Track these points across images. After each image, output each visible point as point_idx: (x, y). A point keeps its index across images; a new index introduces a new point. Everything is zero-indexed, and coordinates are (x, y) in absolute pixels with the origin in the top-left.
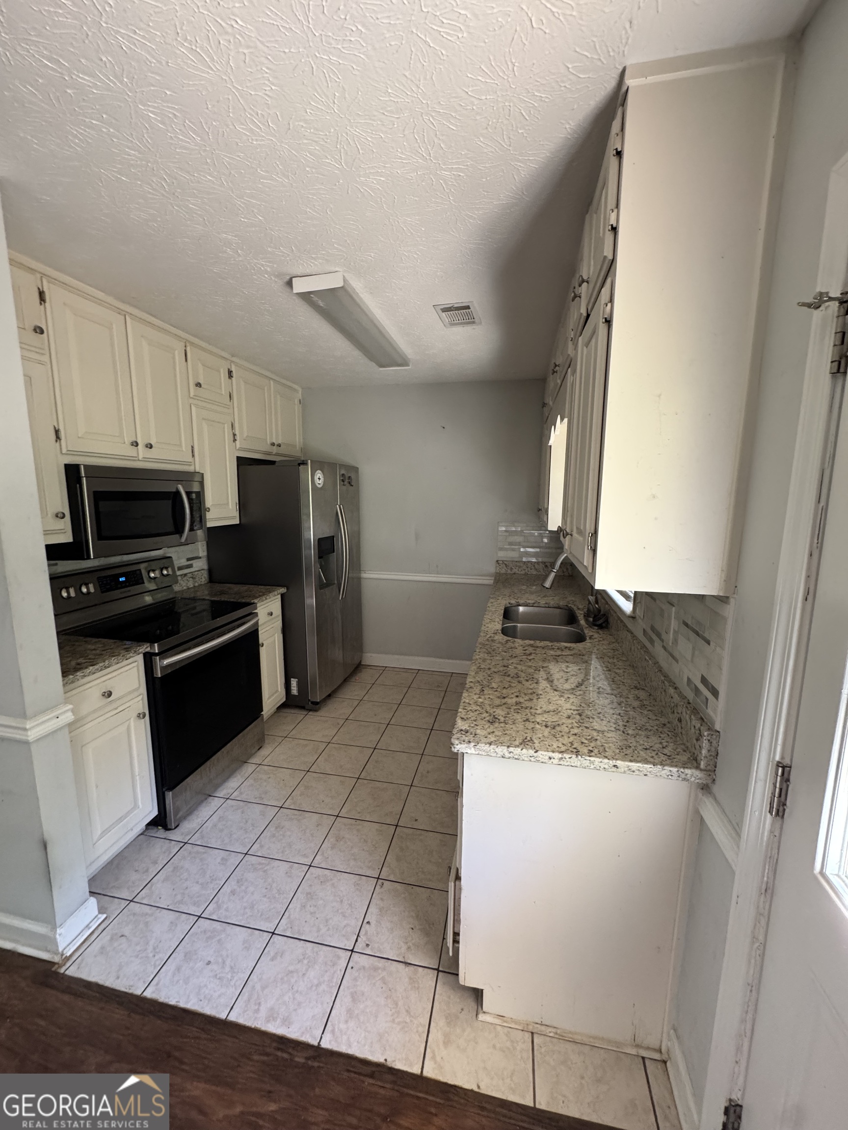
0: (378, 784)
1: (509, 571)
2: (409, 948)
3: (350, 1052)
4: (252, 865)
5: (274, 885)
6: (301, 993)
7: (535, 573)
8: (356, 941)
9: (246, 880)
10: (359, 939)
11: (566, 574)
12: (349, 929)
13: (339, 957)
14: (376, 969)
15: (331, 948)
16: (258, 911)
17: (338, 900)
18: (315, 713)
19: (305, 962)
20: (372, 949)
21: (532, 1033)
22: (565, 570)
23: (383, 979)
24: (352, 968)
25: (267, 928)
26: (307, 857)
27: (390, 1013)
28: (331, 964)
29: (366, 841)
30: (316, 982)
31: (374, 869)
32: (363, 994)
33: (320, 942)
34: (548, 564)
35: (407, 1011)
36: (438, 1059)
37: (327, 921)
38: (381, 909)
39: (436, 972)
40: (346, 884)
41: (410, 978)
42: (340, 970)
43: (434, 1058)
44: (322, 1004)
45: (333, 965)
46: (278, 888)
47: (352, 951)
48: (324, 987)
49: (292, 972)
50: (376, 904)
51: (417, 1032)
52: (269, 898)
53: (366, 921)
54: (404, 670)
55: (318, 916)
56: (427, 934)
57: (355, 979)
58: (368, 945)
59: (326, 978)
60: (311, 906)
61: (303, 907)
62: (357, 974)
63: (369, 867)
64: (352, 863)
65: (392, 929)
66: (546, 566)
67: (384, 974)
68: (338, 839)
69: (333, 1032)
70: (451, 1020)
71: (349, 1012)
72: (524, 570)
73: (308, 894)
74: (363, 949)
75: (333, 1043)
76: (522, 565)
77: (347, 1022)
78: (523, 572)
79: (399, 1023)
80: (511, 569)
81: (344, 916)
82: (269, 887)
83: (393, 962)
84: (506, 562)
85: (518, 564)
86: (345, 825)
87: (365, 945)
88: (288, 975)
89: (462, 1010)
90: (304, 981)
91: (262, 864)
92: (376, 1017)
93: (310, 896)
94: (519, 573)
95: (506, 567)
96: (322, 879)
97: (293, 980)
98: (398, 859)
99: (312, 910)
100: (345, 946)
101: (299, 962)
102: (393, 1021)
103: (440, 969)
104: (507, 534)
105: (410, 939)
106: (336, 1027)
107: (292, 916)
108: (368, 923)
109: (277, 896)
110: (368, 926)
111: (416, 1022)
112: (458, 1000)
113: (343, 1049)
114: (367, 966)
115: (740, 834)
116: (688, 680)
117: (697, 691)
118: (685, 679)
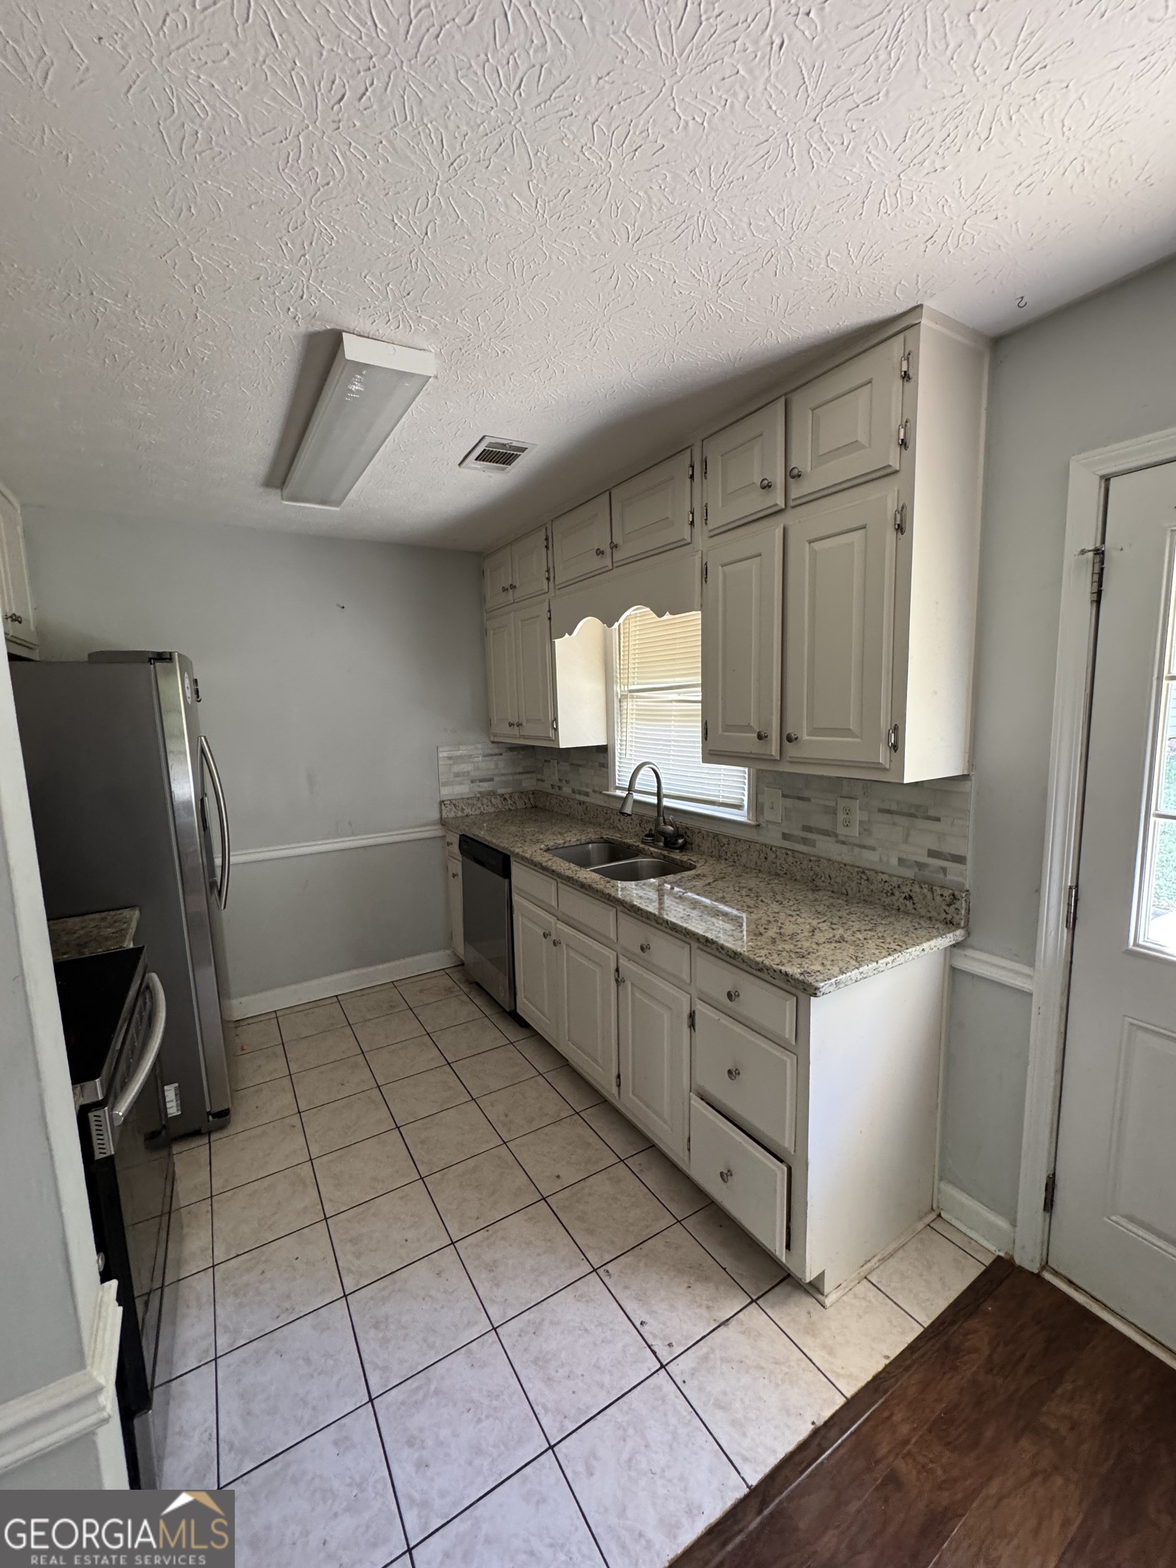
0: (461, 1167)
1: (460, 814)
2: (708, 1307)
3: (781, 1455)
4: (403, 1403)
5: (475, 1395)
6: (669, 1467)
7: (492, 810)
8: (654, 1353)
9: (421, 1430)
10: (654, 1348)
11: (529, 805)
12: (632, 1350)
13: (660, 1388)
14: (705, 1358)
15: (639, 1388)
16: (494, 1446)
17: (580, 1332)
18: (225, 1133)
19: (631, 1431)
20: (679, 1344)
21: (866, 1278)
22: (527, 801)
23: (725, 1360)
24: (684, 1382)
25: (535, 1450)
26: (476, 1323)
27: (766, 1381)
28: (660, 1402)
29: (529, 1244)
30: (668, 1437)
31: (578, 1265)
32: (725, 1394)
33: (620, 1395)
34: (507, 796)
35: (776, 1363)
36: (841, 1371)
37: (597, 1366)
38: (638, 1299)
39: (754, 1304)
40: (567, 1309)
41: (744, 1333)
42: (676, 1397)
43: (838, 1375)
44: (703, 1449)
45: (664, 1401)
46: (485, 1393)
47: (663, 1366)
48: (682, 1431)
49: (630, 1460)
50: (627, 1298)
51: (804, 1370)
52: (487, 1417)
53: (638, 1324)
54: (314, 1004)
55: (580, 1373)
56: (707, 1279)
57: (701, 1389)
58: (670, 1345)
59: (673, 1421)
60: (557, 1372)
61: (549, 1380)
62: (696, 1383)
63: (571, 1267)
64: (544, 1280)
65: (672, 1306)
66: (505, 799)
67: (718, 1353)
68: (491, 1267)
69: (746, 1459)
70: (811, 1330)
71: (734, 1423)
72: (479, 808)
73: (535, 1362)
74: (671, 1353)
75: (758, 1469)
76: (475, 802)
77: (744, 1435)
78: (478, 812)
79: (783, 1381)
80: (463, 810)
81: (610, 1342)
82: (469, 1405)
83: (710, 1335)
84: (454, 802)
85: (470, 801)
86: (477, 1245)
87: (668, 1348)
88: (630, 1469)
89: (809, 1313)
90: (656, 1452)
91: (418, 1388)
92: (760, 1398)
93: (540, 1361)
94: (473, 813)
95: (455, 807)
96: (531, 1330)
97: (644, 1466)
98: (590, 1232)
99: (563, 1372)
100: (650, 1369)
101: (625, 1440)
102: (777, 1385)
103: (754, 1298)
104: (451, 762)
105: (698, 1299)
106: (743, 1452)
107: (549, 1405)
108: (642, 1323)
109: (495, 1403)
110: (646, 1327)
111: (793, 1364)
112: (797, 1309)
113: (773, 1461)
114: (692, 1365)
115: (1032, 964)
116: (901, 861)
117: (921, 866)
118: (894, 861)
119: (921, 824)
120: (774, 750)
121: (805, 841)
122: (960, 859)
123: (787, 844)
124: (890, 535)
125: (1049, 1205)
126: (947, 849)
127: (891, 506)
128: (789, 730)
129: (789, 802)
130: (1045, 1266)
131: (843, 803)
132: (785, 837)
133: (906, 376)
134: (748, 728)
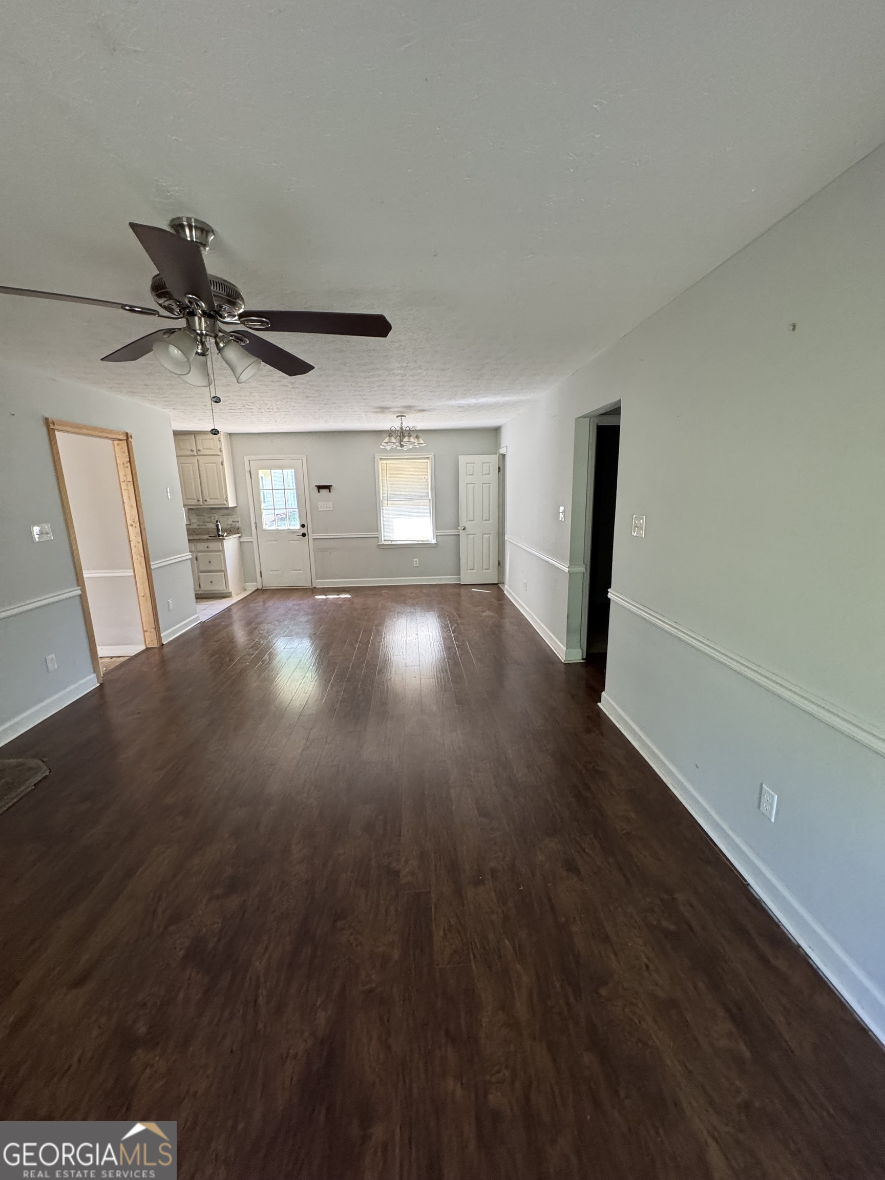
115: (252, 536)
116: (227, 525)
117: (231, 525)
118: (226, 525)
119: (230, 516)
120: (201, 503)
121: (204, 525)
122: (238, 522)
123: (199, 527)
124: (221, 466)
125: (261, 576)
126: (236, 520)
127: (220, 461)
128: (205, 499)
129: (198, 517)
130: (263, 587)
131: (213, 515)
132: (198, 525)
133: (220, 441)
134: (194, 499)
